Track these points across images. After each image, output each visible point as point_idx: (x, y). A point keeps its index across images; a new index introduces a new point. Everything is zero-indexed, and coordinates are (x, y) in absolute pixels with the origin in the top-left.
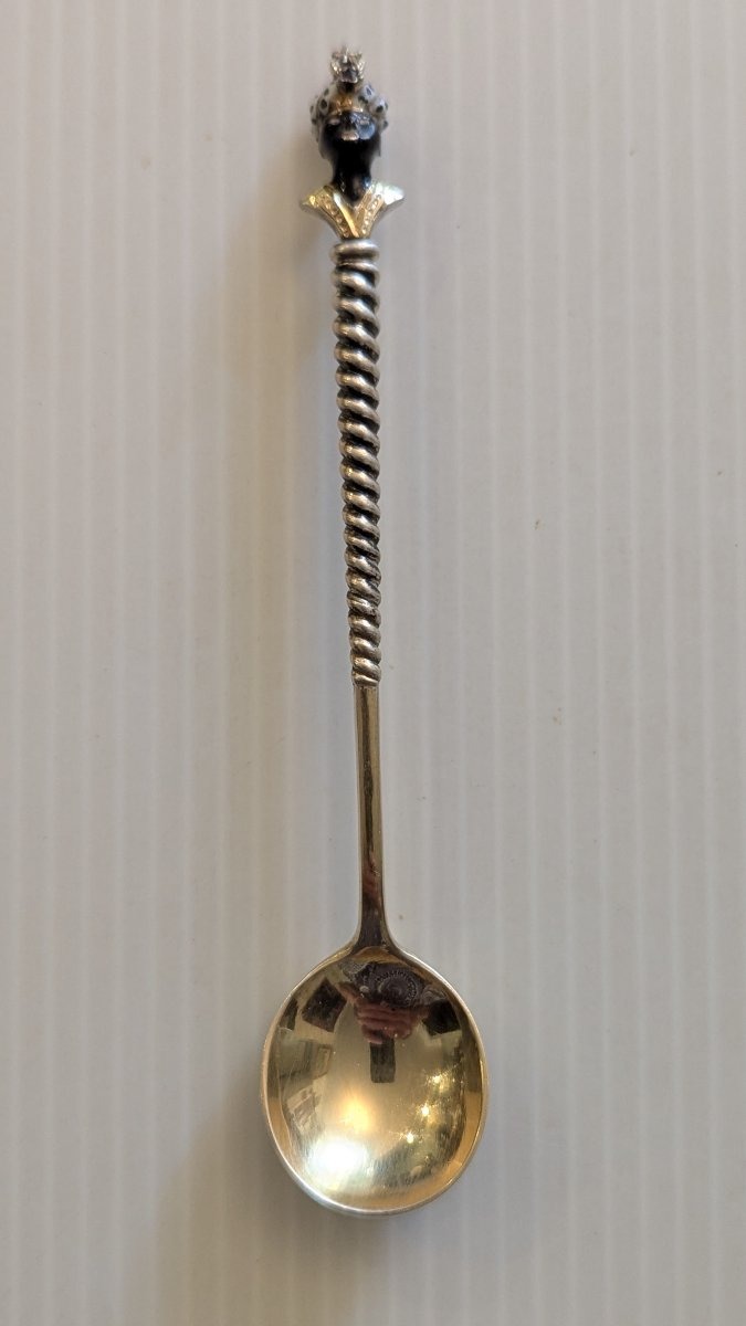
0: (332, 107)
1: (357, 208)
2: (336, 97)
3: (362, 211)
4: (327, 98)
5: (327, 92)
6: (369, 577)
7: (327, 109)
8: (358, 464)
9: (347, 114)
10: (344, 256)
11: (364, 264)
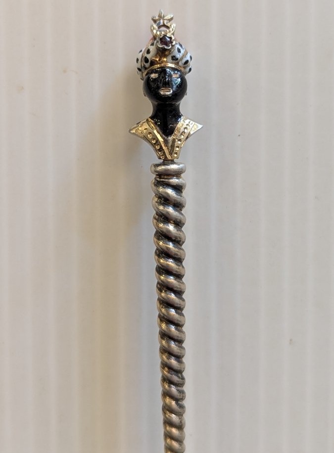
0: (153, 63)
1: (170, 138)
2: (156, 56)
3: (174, 141)
4: (149, 56)
5: (148, 52)
6: (177, 400)
7: (149, 63)
8: (170, 321)
9: (163, 71)
10: (160, 175)
11: (174, 181)
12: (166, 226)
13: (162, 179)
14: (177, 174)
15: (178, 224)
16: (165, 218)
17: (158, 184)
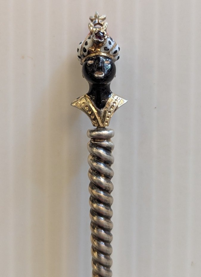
0: (89, 52)
1: (102, 110)
2: (92, 47)
4: (87, 47)
5: (86, 44)
8: (100, 251)
9: (97, 58)
10: (94, 139)
11: (105, 143)
12: (98, 179)
13: (96, 141)
14: (108, 138)
15: (108, 177)
16: (98, 172)
17: (92, 145)
